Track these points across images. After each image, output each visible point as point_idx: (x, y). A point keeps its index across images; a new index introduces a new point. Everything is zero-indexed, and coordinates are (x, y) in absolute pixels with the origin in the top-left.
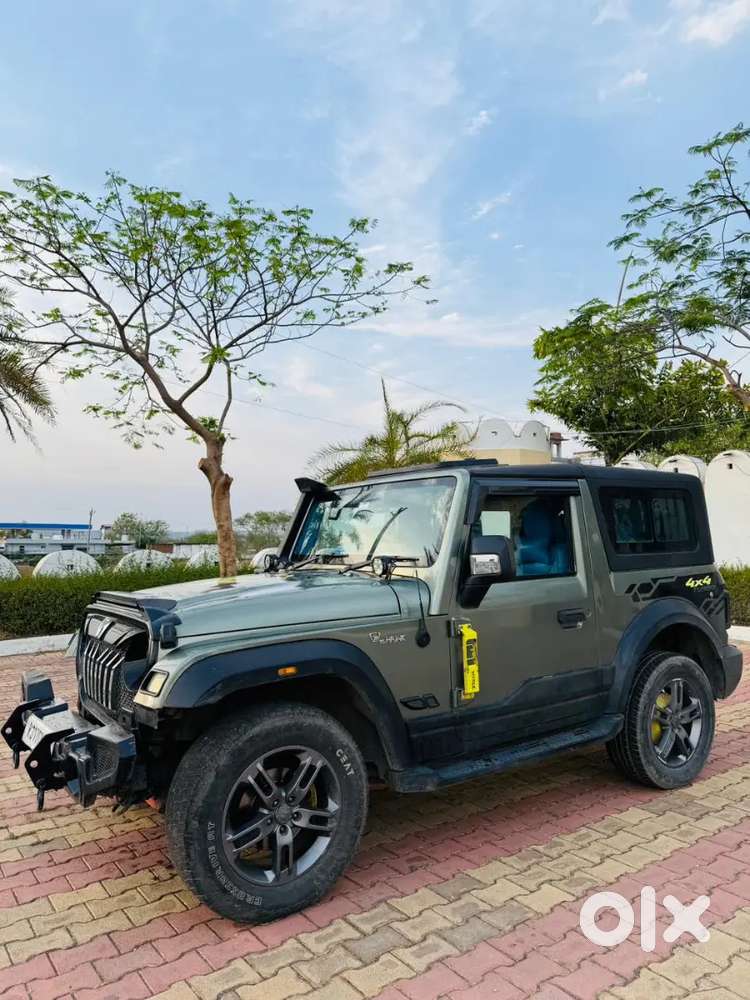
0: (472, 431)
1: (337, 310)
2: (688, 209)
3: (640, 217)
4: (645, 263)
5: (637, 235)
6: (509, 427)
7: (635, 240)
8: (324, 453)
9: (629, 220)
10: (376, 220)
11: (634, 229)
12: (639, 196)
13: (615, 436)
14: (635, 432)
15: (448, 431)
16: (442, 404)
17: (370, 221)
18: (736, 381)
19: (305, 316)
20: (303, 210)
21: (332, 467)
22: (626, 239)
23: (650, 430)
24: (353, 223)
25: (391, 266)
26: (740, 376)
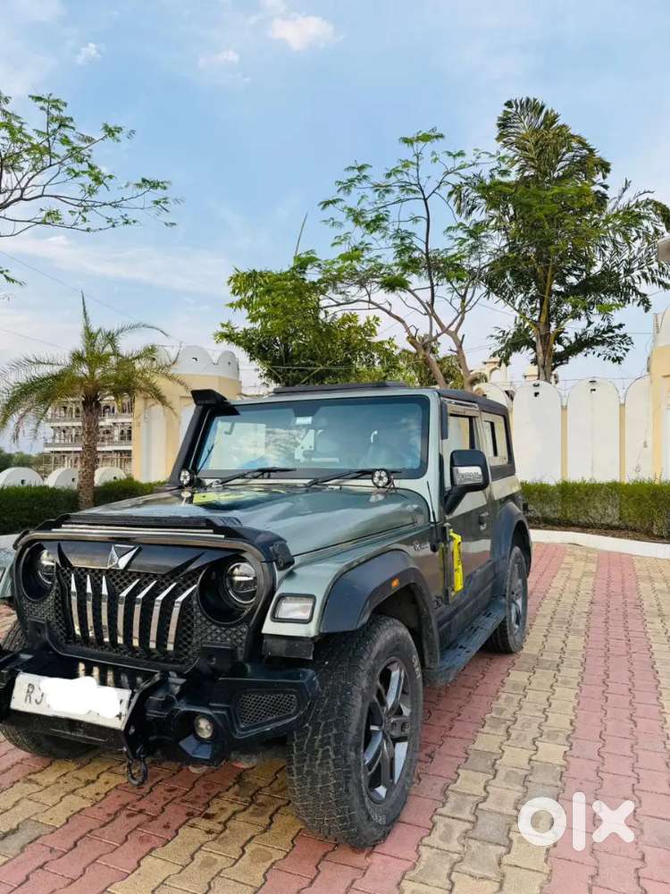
0: (173, 355)
1: (83, 214)
2: (377, 187)
3: (347, 186)
4: (341, 225)
5: (342, 200)
6: (208, 354)
7: (340, 205)
8: (18, 365)
9: (340, 186)
10: (133, 132)
11: (341, 195)
12: (354, 168)
13: (294, 371)
14: (309, 368)
15: (150, 352)
16: (143, 326)
17: (126, 131)
18: (414, 335)
19: (49, 214)
20: (57, 101)
21: (23, 380)
22: (334, 202)
23: (322, 367)
24: (106, 128)
25: (144, 180)
26: (417, 330)
